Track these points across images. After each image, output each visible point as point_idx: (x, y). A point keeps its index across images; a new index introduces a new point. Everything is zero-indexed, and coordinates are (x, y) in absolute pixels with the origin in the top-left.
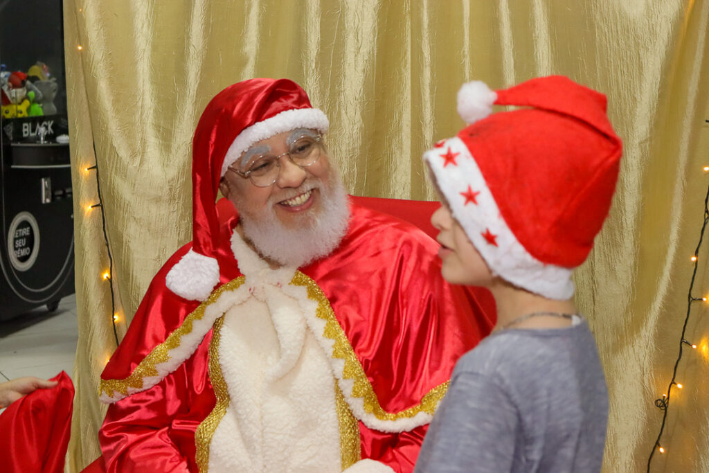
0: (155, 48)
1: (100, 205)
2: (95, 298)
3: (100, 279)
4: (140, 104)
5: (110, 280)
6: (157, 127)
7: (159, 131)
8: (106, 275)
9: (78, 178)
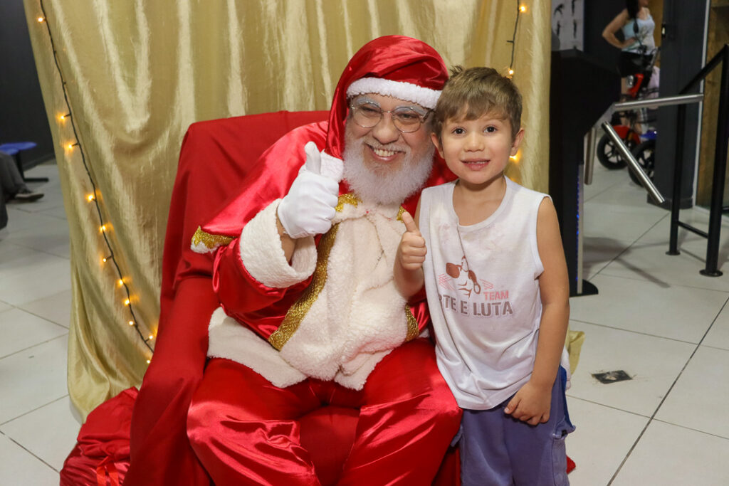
0: (110, 16)
1: (78, 144)
2: (84, 215)
3: (85, 201)
4: (106, 60)
5: (95, 200)
6: (123, 77)
7: (125, 80)
8: (91, 197)
9: (56, 125)
